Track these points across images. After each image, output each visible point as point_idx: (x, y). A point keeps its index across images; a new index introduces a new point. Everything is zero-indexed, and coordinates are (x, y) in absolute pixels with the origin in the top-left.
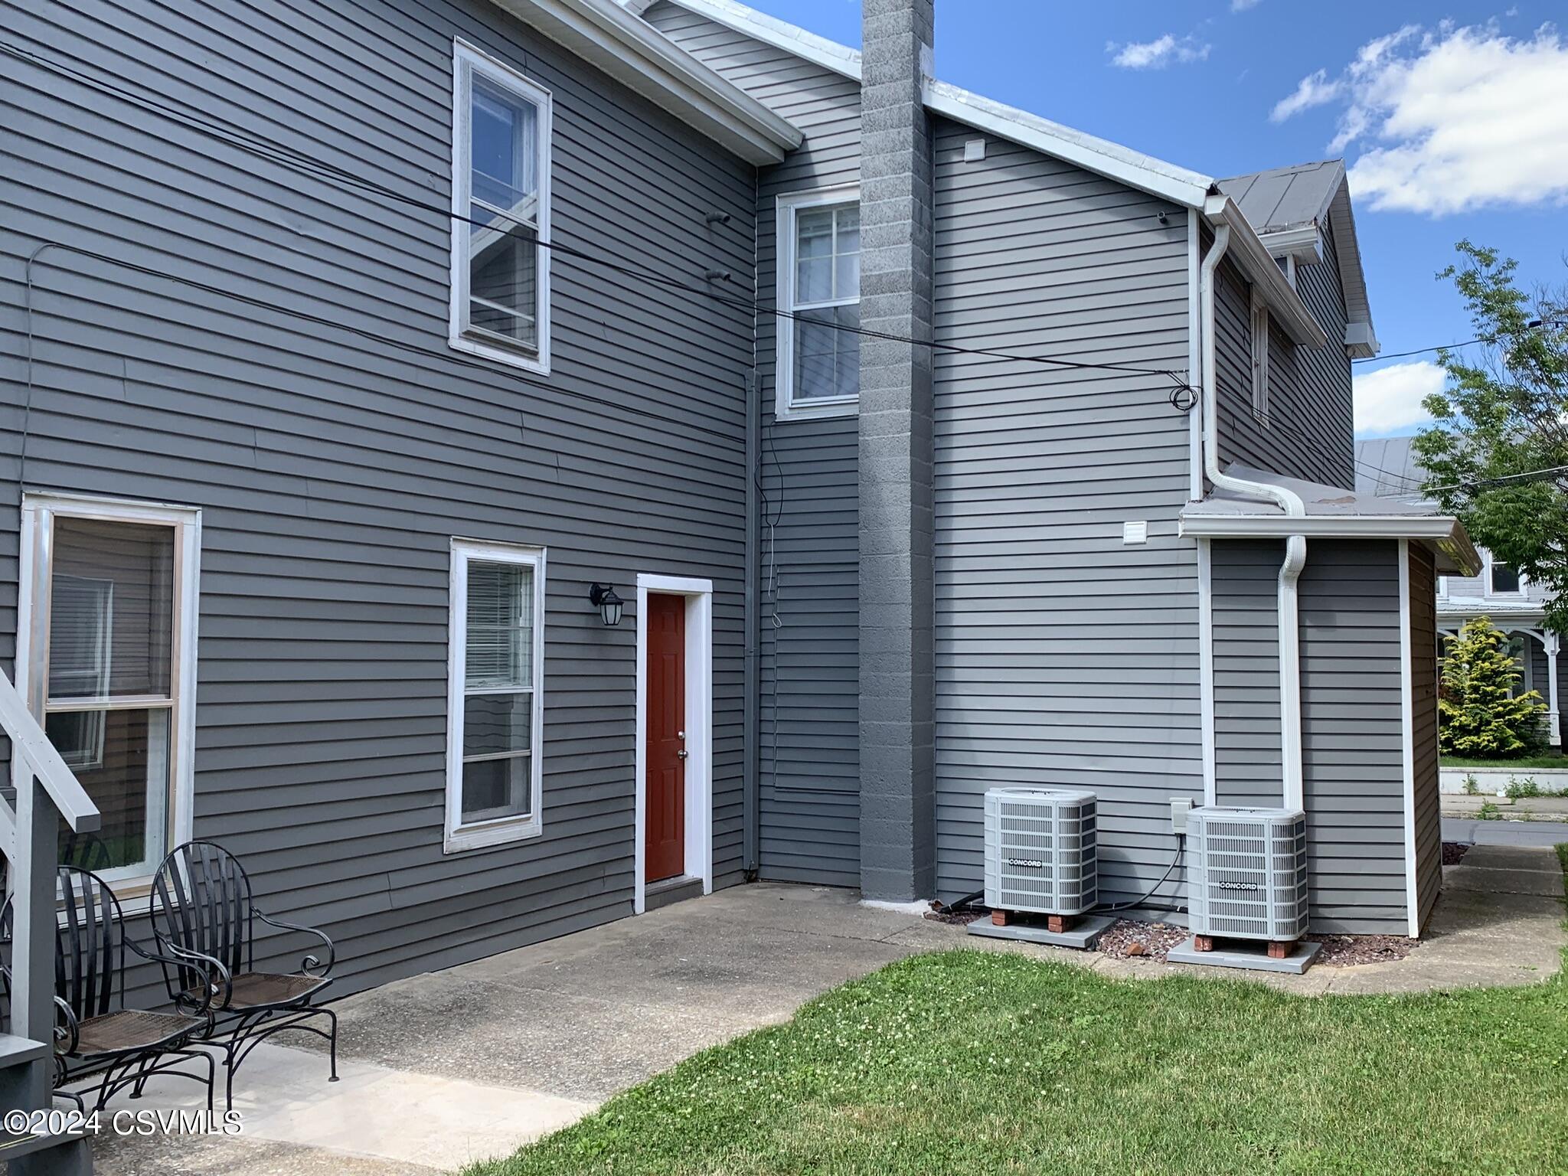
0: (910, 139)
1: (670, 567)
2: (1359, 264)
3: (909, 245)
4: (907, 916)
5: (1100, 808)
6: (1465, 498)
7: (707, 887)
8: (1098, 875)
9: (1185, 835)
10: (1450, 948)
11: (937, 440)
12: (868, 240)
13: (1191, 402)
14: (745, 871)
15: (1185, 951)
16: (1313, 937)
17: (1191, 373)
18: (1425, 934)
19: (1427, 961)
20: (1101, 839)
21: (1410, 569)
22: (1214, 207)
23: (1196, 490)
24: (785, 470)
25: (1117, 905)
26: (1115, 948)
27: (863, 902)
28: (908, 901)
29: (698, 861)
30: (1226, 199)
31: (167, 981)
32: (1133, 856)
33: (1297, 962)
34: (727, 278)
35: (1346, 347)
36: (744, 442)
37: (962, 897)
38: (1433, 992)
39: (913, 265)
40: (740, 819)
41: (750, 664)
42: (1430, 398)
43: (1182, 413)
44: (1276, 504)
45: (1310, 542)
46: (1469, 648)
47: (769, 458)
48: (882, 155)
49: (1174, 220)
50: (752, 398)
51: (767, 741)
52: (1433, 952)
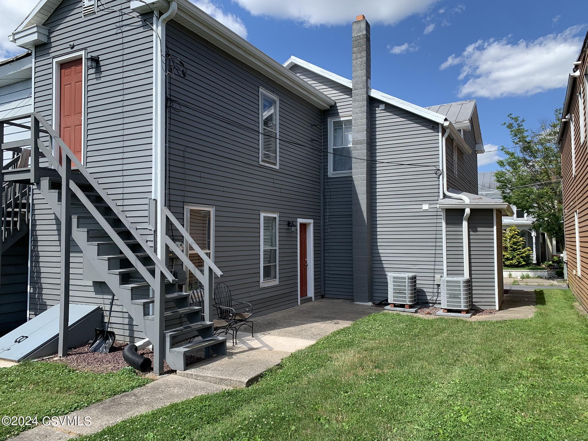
0: (366, 105)
1: (305, 217)
2: (479, 128)
3: (365, 132)
4: (367, 306)
5: (417, 278)
6: (509, 191)
7: (313, 299)
8: (417, 295)
9: (440, 285)
10: (507, 312)
11: (372, 183)
12: (354, 131)
13: (440, 173)
14: (321, 295)
15: (441, 312)
16: (471, 309)
17: (440, 166)
18: (500, 309)
19: (501, 315)
20: (418, 286)
21: (496, 216)
22: (446, 124)
23: (441, 196)
24: (332, 190)
25: (421, 303)
26: (422, 312)
27: (354, 302)
28: (367, 302)
29: (311, 292)
30: (449, 122)
31: (218, 314)
32: (425, 290)
33: (469, 315)
34: (317, 141)
35: (476, 151)
36: (320, 183)
37: (380, 301)
38: (503, 320)
39: (366, 137)
40: (320, 282)
41: (322, 241)
42: (499, 160)
43: (438, 176)
44: (462, 200)
45: (471, 209)
46: (509, 235)
47: (326, 187)
48: (358, 109)
49: (435, 126)
50: (322, 171)
51: (326, 261)
52: (502, 313)
